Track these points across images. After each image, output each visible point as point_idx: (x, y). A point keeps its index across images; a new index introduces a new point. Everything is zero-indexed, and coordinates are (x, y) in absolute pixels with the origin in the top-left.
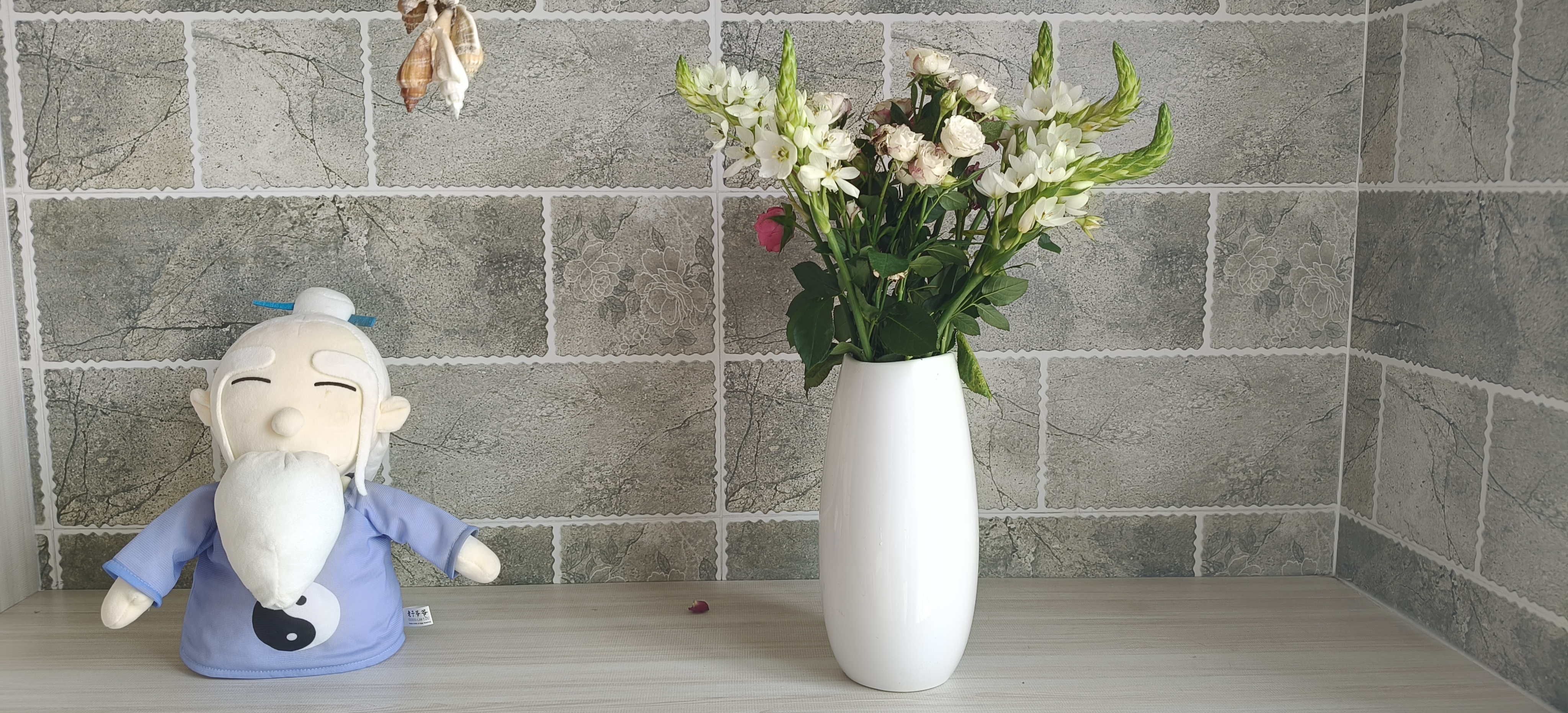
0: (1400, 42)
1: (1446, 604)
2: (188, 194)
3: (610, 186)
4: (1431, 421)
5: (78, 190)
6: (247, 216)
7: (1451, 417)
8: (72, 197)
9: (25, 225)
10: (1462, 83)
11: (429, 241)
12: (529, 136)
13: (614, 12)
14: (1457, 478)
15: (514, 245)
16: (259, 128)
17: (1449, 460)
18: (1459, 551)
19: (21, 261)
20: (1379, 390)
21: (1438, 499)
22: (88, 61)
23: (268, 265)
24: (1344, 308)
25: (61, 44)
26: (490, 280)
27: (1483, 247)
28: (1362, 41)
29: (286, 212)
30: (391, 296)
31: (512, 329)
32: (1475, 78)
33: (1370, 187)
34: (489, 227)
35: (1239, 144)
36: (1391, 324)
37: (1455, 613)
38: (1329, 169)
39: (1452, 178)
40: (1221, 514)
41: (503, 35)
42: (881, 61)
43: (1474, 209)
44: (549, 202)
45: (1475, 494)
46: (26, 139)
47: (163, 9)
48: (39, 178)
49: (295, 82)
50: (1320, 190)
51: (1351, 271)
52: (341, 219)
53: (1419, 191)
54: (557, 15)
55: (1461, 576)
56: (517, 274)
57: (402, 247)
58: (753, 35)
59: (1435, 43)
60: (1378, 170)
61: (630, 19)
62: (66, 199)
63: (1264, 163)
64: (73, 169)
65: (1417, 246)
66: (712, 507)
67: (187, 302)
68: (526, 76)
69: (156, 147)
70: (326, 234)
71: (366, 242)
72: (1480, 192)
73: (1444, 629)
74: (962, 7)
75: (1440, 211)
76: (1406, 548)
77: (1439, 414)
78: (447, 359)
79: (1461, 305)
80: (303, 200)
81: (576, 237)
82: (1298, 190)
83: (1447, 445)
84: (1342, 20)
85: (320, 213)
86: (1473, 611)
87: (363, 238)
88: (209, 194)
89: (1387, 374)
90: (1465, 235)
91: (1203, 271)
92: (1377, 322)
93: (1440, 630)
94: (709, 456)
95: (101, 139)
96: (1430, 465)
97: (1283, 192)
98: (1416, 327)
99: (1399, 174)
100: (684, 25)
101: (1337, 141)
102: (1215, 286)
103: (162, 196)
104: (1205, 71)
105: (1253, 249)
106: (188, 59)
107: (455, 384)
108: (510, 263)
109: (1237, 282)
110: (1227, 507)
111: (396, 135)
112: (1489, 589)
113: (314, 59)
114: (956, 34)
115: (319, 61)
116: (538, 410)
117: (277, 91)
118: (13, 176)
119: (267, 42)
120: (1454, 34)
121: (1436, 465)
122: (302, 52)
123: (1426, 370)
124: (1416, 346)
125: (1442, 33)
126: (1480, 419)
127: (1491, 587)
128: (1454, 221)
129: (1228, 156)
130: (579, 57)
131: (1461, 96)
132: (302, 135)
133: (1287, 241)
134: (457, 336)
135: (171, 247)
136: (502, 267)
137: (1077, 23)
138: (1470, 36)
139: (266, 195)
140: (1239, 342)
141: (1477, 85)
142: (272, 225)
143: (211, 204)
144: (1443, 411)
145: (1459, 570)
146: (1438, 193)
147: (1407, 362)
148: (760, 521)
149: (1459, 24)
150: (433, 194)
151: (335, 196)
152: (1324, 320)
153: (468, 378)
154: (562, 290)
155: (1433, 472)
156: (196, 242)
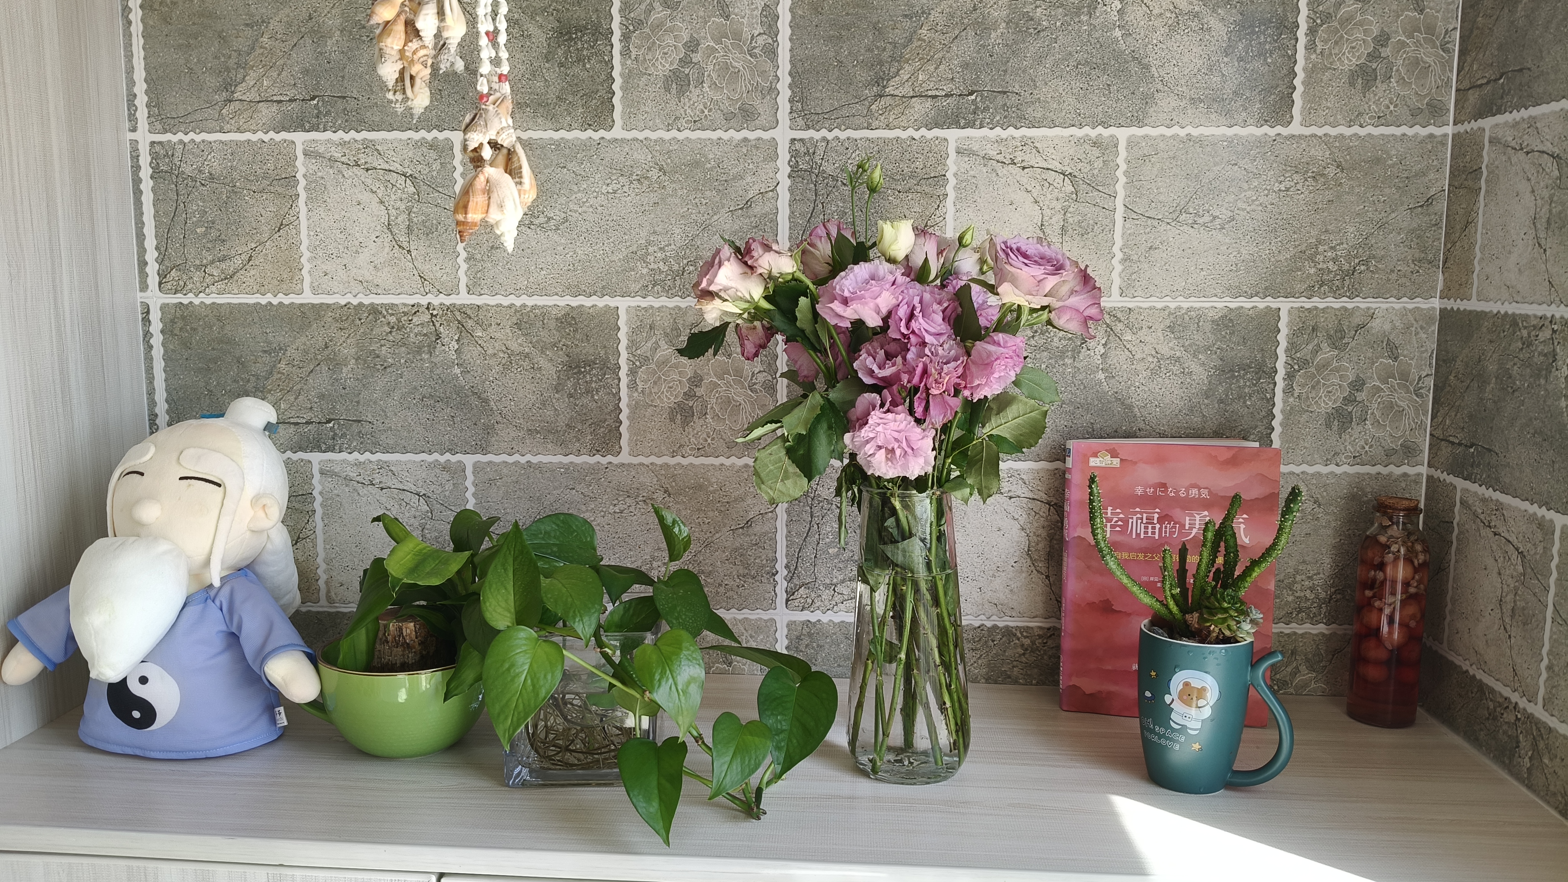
0: (1482, 157)
1: (1509, 736)
2: (298, 300)
3: (681, 297)
4: (1501, 549)
5: (202, 295)
6: (349, 320)
7: (1520, 545)
8: (197, 301)
9: (156, 326)
10: (1539, 202)
11: (514, 346)
12: (607, 249)
13: (687, 131)
14: (1524, 609)
15: (591, 351)
16: (361, 240)
17: (1516, 589)
18: (1523, 684)
19: (152, 359)
20: (1454, 512)
21: (1505, 628)
22: (212, 177)
23: (368, 367)
24: (1421, 426)
25: (188, 163)
26: (569, 384)
27: (1555, 373)
28: (1446, 154)
29: (384, 317)
30: (479, 397)
31: (589, 430)
32: (1551, 197)
33: (1450, 304)
34: (569, 334)
35: (1312, 258)
36: (1466, 446)
37: (1518, 747)
38: (1408, 284)
39: (1526, 300)
40: (1287, 631)
41: (584, 153)
42: (945, 175)
43: (1546, 334)
44: (625, 311)
45: (1540, 626)
46: (157, 248)
47: (277, 130)
48: (169, 284)
49: (393, 197)
50: (1397, 306)
51: (1430, 389)
52: (434, 325)
53: (1495, 312)
54: (634, 134)
55: (1525, 709)
56: (594, 379)
57: (490, 352)
58: (820, 152)
59: (1514, 160)
60: (1457, 287)
61: (703, 137)
62: (191, 303)
63: (1338, 277)
64: (197, 276)
65: (1492, 368)
66: (772, 605)
67: (296, 399)
68: (604, 191)
69: (270, 256)
70: (420, 338)
71: (456, 347)
72: (1553, 316)
73: (1507, 762)
74: (1027, 122)
75: (1515, 333)
76: (1474, 676)
77: (1509, 541)
78: (529, 457)
79: (1532, 431)
80: (400, 307)
81: (649, 344)
82: (1374, 306)
83: (1515, 574)
84: (1424, 132)
85: (415, 319)
86: (1535, 746)
87: (454, 343)
88: (317, 300)
89: (1461, 498)
90: (1538, 359)
91: (1271, 386)
92: (1453, 443)
93: (1503, 762)
94: (770, 555)
95: (222, 248)
96: (1499, 593)
97: (1358, 307)
98: (1490, 450)
99: (1478, 292)
100: (754, 143)
101: (1417, 256)
102: (1285, 402)
103: (275, 302)
104: (1277, 185)
105: (1325, 365)
106: (299, 176)
107: (536, 480)
108: (588, 368)
109: (1308, 397)
110: (1293, 625)
111: (485, 247)
112: (1552, 725)
113: (411, 175)
114: (1021, 148)
115: (415, 178)
116: (611, 507)
117: (377, 205)
118: (146, 281)
119: (369, 160)
120: (1533, 151)
121: (1504, 594)
122: (400, 169)
123: (1498, 496)
124: (1489, 470)
125: (1522, 149)
126: (1547, 550)
127: (1553, 722)
128: (1527, 344)
129: (1300, 270)
130: (654, 174)
131: (1537, 216)
132: (400, 247)
133: (1361, 357)
134: (539, 436)
135: (283, 349)
136: (580, 372)
137: (1144, 137)
138: (1548, 154)
139: (367, 301)
140: (1309, 458)
141: (1553, 205)
142: (372, 330)
143: (318, 310)
144: (1513, 538)
145: (1523, 703)
146: (1514, 314)
147: (1480, 486)
148: (819, 621)
149: (1538, 140)
150: (518, 302)
151: (429, 303)
152: (1399, 438)
153: (548, 475)
154: (636, 395)
155: (1501, 600)
156: (305, 344)
